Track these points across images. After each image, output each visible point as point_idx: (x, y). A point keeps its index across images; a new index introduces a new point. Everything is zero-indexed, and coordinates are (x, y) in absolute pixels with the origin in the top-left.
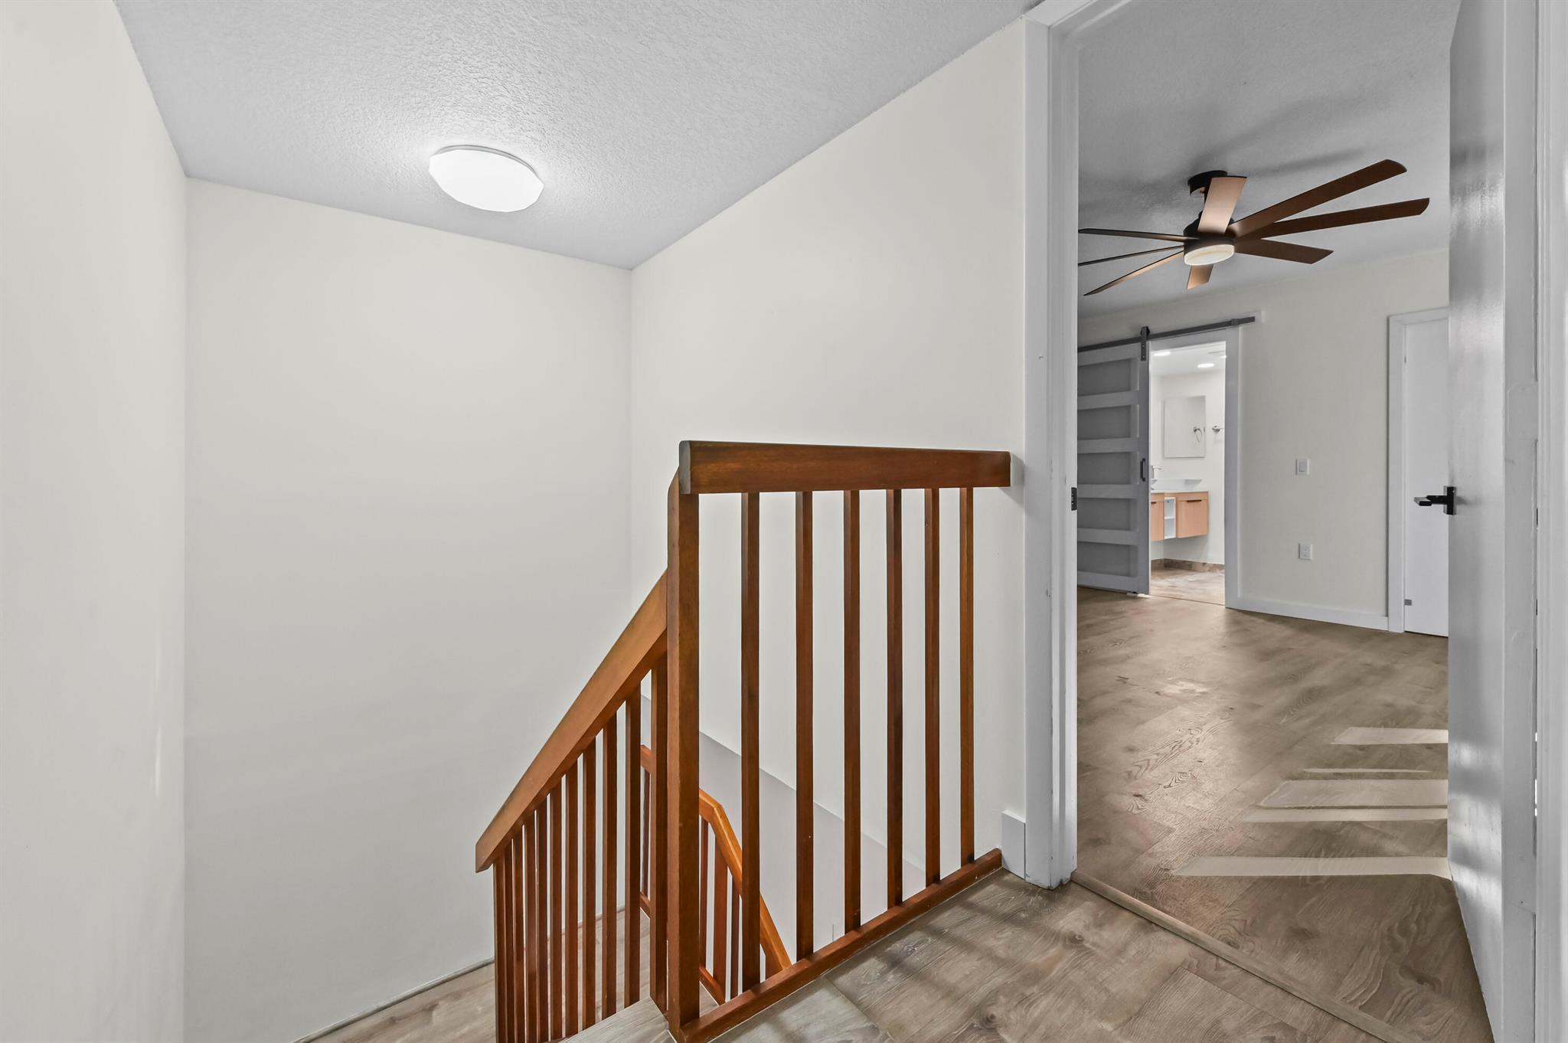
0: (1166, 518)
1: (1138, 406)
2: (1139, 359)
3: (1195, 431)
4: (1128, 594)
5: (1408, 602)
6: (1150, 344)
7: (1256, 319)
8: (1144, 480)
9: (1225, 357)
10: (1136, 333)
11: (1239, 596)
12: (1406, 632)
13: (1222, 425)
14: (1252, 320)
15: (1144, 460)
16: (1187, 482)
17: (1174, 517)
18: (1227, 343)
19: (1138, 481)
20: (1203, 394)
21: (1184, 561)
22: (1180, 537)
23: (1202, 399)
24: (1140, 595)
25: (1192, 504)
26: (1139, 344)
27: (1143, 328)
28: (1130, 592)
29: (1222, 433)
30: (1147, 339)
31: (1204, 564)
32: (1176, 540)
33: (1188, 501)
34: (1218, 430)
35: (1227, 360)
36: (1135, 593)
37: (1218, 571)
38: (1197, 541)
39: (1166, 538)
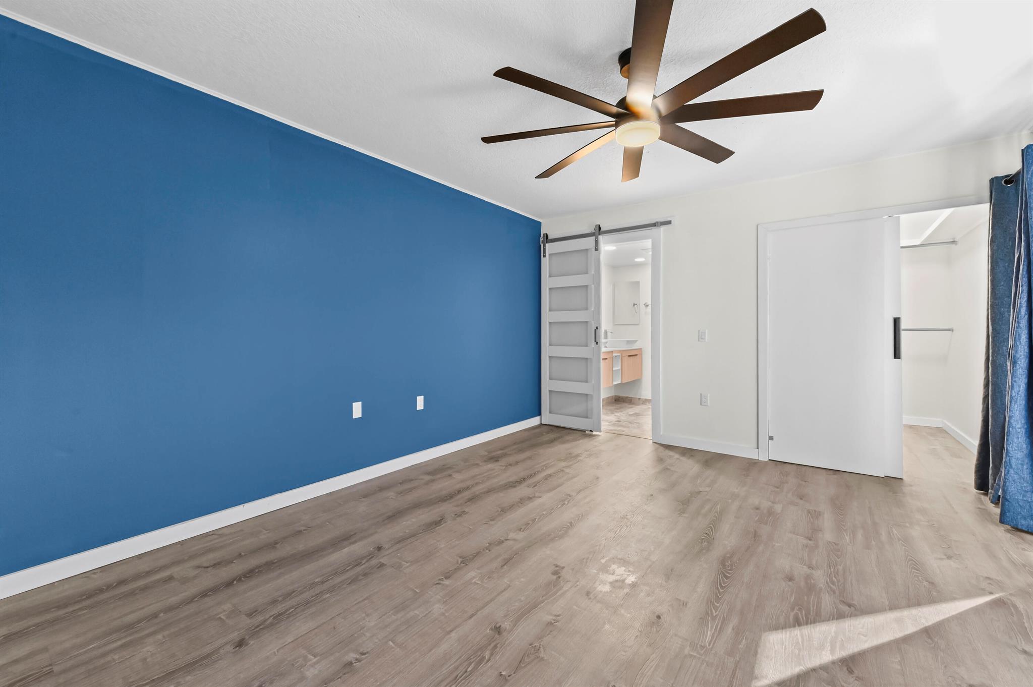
0: (614, 369)
1: (593, 286)
2: (594, 249)
3: (634, 305)
4: (586, 432)
5: (771, 438)
6: (601, 237)
7: (672, 223)
8: (597, 343)
9: (651, 253)
10: (591, 230)
11: (661, 433)
12: (769, 460)
13: (649, 302)
14: (669, 223)
15: (597, 328)
16: (628, 342)
17: (620, 368)
18: (652, 241)
19: (593, 343)
20: (638, 280)
21: (627, 397)
22: (623, 382)
23: (638, 283)
24: (594, 433)
25: (631, 357)
26: (594, 237)
27: (596, 225)
28: (587, 430)
29: (650, 306)
30: (599, 234)
31: (639, 399)
32: (621, 384)
33: (629, 356)
34: (647, 306)
35: (652, 254)
36: (591, 431)
37: (647, 404)
38: (635, 383)
39: (615, 383)
